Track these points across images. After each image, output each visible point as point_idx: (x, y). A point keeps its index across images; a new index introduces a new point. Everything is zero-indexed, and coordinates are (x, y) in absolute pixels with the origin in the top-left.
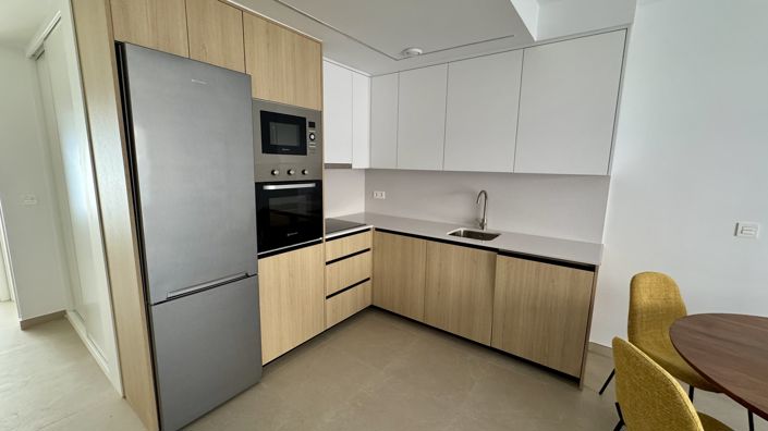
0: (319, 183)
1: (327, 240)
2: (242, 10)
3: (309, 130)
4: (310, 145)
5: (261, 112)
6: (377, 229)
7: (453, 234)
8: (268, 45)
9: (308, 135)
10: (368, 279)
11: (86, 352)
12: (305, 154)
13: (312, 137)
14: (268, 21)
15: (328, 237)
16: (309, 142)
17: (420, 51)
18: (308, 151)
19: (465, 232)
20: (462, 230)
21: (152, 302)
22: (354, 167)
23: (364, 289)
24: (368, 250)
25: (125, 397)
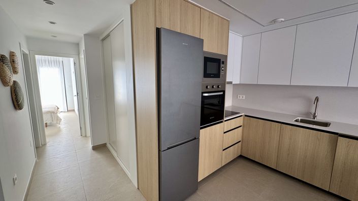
0: (224, 92)
1: (225, 121)
2: (200, 8)
3: (222, 65)
4: (222, 73)
5: (205, 57)
6: (246, 116)
7: (296, 121)
8: (209, 24)
9: (221, 67)
10: (240, 142)
11: (118, 164)
12: (219, 77)
13: (223, 69)
14: (210, 12)
15: (225, 119)
16: (221, 72)
17: (283, 20)
18: (221, 76)
19: (301, 120)
20: (300, 118)
21: (162, 150)
22: (233, 83)
23: (238, 147)
24: (240, 126)
25: (138, 189)
